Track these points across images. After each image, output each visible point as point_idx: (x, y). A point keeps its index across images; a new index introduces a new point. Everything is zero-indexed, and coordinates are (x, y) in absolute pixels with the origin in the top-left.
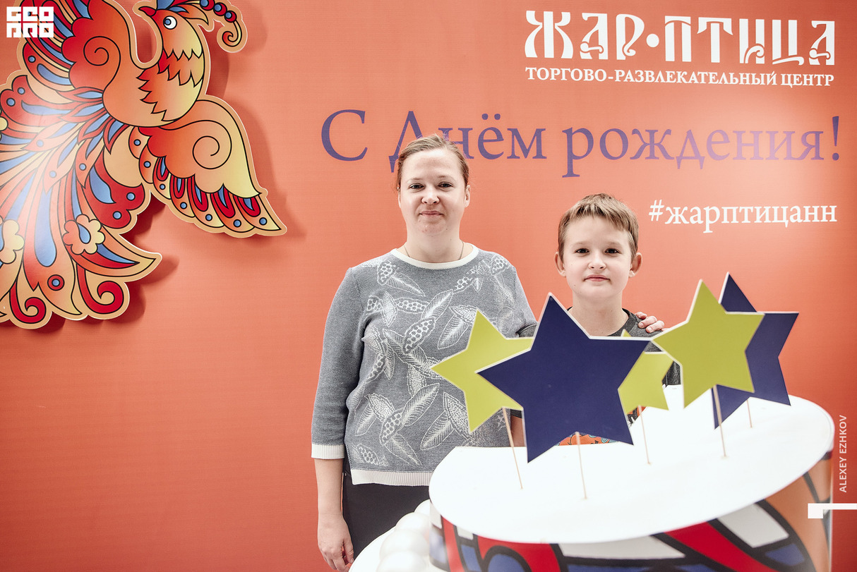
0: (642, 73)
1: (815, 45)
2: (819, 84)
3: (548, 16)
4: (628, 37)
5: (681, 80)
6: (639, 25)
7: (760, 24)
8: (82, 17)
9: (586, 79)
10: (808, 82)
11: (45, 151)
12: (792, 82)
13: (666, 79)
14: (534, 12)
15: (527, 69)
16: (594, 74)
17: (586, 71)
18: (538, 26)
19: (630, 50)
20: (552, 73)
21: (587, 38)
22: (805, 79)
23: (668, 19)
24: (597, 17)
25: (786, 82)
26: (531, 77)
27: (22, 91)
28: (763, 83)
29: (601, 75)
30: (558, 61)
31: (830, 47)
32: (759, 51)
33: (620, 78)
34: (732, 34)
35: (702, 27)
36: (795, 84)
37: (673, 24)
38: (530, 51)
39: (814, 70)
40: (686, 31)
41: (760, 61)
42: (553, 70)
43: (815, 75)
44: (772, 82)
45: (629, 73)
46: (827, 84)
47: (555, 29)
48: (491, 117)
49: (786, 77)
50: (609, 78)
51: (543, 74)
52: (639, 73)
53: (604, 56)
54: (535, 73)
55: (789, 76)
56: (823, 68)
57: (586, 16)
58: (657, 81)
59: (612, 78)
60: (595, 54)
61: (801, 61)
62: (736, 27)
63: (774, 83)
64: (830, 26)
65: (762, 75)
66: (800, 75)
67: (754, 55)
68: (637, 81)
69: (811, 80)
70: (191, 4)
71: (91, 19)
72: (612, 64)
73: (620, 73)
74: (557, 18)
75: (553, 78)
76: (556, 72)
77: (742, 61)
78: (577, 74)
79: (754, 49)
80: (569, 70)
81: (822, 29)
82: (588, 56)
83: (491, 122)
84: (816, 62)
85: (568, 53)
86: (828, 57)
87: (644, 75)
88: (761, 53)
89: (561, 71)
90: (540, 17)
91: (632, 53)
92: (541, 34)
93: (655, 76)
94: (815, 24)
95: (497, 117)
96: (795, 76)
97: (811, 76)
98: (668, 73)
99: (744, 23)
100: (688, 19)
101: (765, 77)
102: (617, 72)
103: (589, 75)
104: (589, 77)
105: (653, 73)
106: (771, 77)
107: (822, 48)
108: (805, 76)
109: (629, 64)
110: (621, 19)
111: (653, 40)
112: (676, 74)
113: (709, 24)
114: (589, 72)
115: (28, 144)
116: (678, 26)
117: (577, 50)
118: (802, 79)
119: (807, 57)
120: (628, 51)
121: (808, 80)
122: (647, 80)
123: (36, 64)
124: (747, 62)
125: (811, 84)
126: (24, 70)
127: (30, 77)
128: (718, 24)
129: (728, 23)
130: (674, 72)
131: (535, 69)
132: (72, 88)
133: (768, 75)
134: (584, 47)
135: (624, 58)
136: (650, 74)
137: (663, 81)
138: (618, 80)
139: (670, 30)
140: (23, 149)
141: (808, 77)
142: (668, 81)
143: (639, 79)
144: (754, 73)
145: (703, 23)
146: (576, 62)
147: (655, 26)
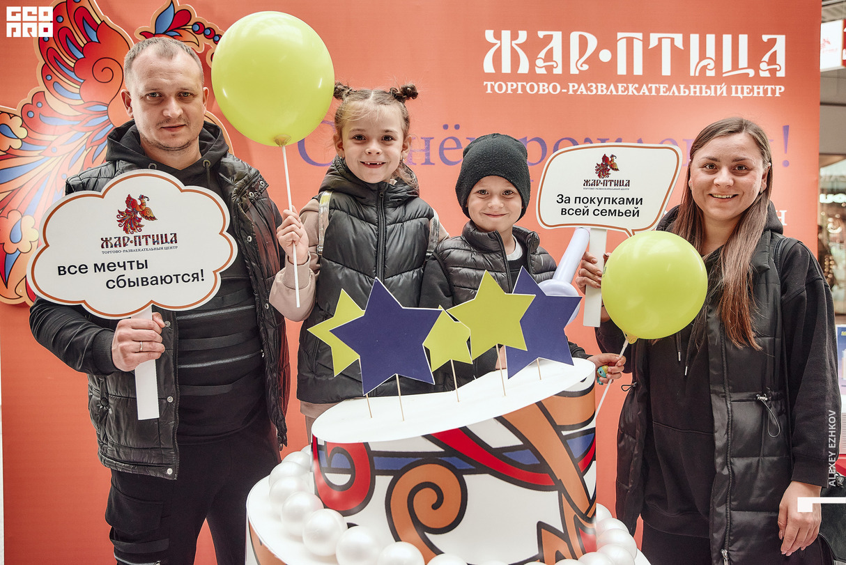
0: (594, 85)
1: (766, 58)
2: (769, 94)
3: (506, 34)
4: (582, 54)
5: (633, 92)
6: (592, 42)
7: (711, 39)
8: (92, 41)
9: (541, 92)
10: (758, 93)
11: (58, 157)
12: (742, 93)
13: (617, 91)
14: (493, 31)
15: (485, 83)
16: (548, 88)
17: (541, 84)
18: (496, 44)
19: (583, 65)
20: (509, 87)
21: (542, 54)
22: (756, 90)
23: (620, 35)
24: (552, 36)
25: (737, 93)
26: (489, 91)
27: (40, 105)
28: (713, 94)
29: (555, 88)
30: (514, 76)
31: (781, 59)
32: (709, 64)
33: (573, 91)
34: (682, 48)
35: (653, 41)
36: (745, 94)
37: (625, 39)
38: (488, 67)
39: (764, 81)
40: (638, 47)
41: (711, 73)
42: (509, 84)
43: (766, 87)
44: (722, 93)
45: (582, 86)
46: (777, 95)
47: (512, 47)
48: (451, 128)
49: (737, 88)
50: (563, 91)
51: (500, 87)
52: (592, 86)
53: (558, 71)
54: (492, 87)
55: (739, 87)
56: (773, 79)
57: (541, 34)
58: (609, 93)
59: (565, 91)
60: (549, 69)
61: (751, 73)
62: (686, 42)
63: (725, 94)
64: (781, 40)
65: (713, 87)
66: (750, 87)
67: (704, 68)
68: (589, 93)
69: (761, 91)
70: (184, 29)
71: (99, 42)
72: (566, 78)
73: (574, 86)
74: (514, 36)
75: (509, 91)
76: (512, 86)
77: (692, 74)
78: (532, 88)
79: (704, 63)
80: (525, 83)
81: (772, 42)
82: (543, 71)
83: (451, 132)
84: (767, 74)
85: (524, 68)
86: (778, 69)
87: (597, 88)
88: (712, 65)
89: (517, 85)
90: (498, 36)
91: (586, 67)
92: (499, 51)
93: (607, 89)
94: (765, 38)
95: (457, 127)
96: (745, 87)
97: (761, 87)
98: (620, 85)
99: (695, 38)
100: (640, 35)
101: (716, 88)
102: (571, 85)
103: (544, 88)
104: (544, 90)
105: (605, 86)
106: (721, 88)
107: (773, 60)
108: (755, 87)
109: (582, 78)
110: (575, 37)
111: (605, 56)
112: (628, 87)
113: (660, 40)
114: (544, 86)
115: (44, 150)
116: (630, 41)
117: (532, 65)
118: (752, 90)
119: (757, 69)
120: (581, 66)
121: (758, 91)
122: (599, 93)
123: (53, 81)
124: (697, 74)
125: (761, 95)
126: (42, 87)
127: (47, 93)
128: (669, 40)
129: (679, 39)
130: (625, 85)
131: (493, 83)
132: (82, 102)
133: (718, 87)
134: (539, 63)
135: (577, 72)
136: (602, 86)
137: (614, 93)
138: (571, 92)
139: (622, 46)
140: (40, 154)
141: (758, 88)
142: (620, 93)
143: (592, 91)
144: (704, 84)
145: (654, 38)
146: (532, 76)
147: (608, 42)
